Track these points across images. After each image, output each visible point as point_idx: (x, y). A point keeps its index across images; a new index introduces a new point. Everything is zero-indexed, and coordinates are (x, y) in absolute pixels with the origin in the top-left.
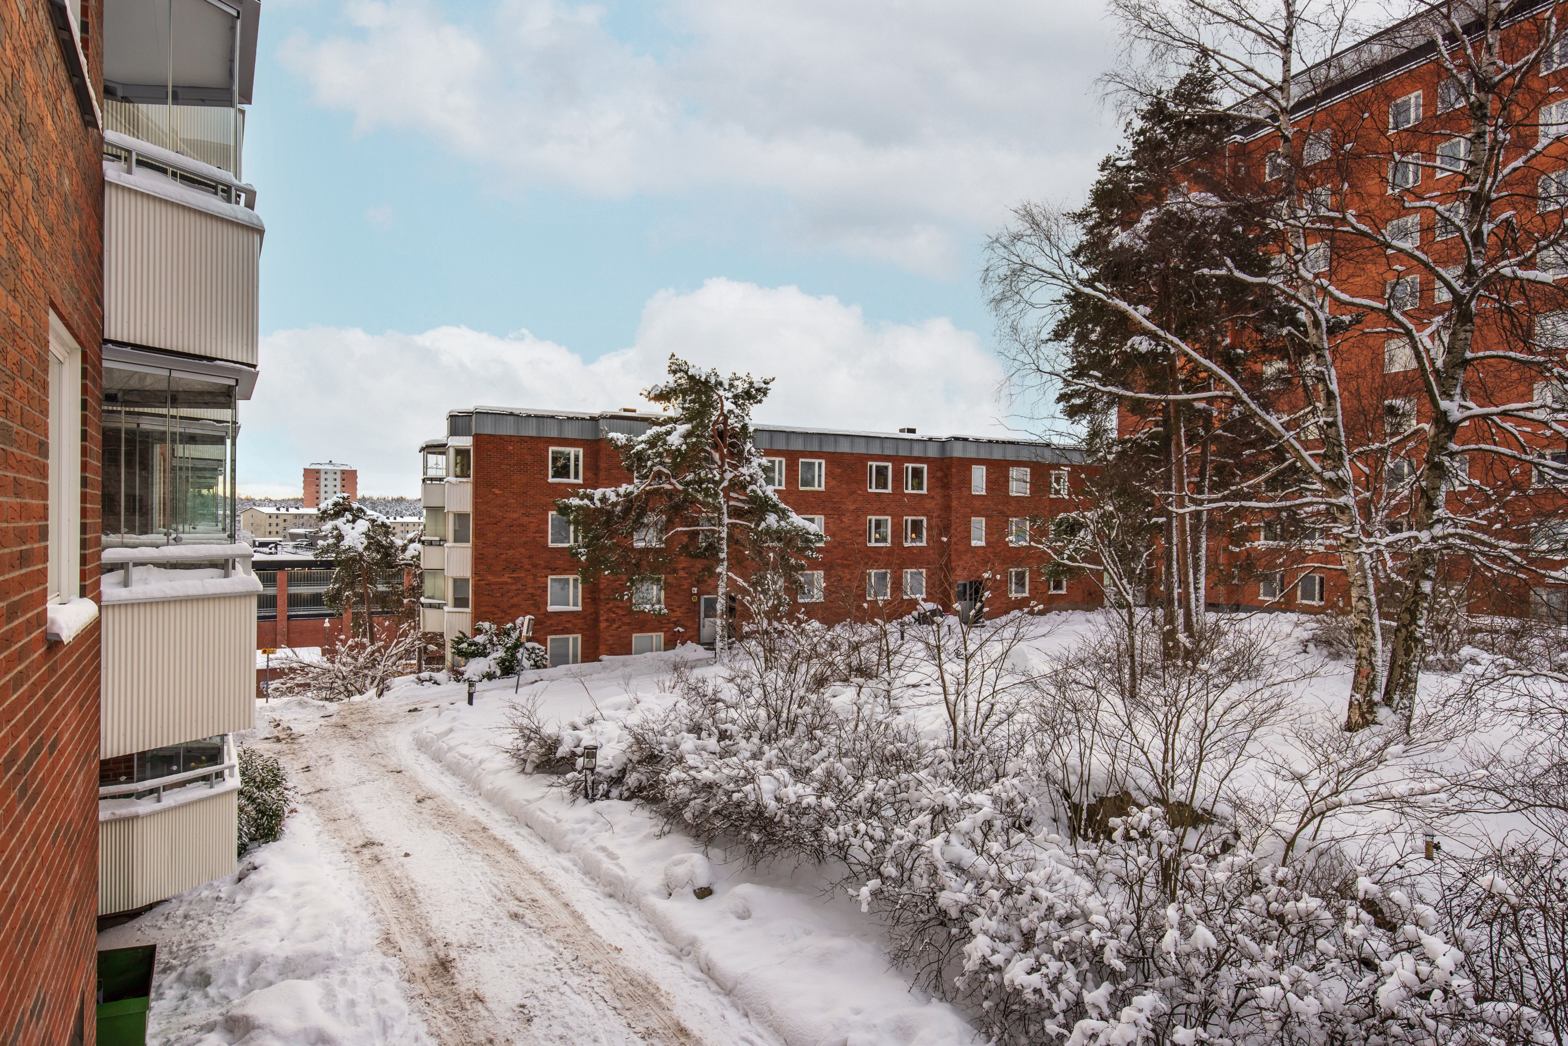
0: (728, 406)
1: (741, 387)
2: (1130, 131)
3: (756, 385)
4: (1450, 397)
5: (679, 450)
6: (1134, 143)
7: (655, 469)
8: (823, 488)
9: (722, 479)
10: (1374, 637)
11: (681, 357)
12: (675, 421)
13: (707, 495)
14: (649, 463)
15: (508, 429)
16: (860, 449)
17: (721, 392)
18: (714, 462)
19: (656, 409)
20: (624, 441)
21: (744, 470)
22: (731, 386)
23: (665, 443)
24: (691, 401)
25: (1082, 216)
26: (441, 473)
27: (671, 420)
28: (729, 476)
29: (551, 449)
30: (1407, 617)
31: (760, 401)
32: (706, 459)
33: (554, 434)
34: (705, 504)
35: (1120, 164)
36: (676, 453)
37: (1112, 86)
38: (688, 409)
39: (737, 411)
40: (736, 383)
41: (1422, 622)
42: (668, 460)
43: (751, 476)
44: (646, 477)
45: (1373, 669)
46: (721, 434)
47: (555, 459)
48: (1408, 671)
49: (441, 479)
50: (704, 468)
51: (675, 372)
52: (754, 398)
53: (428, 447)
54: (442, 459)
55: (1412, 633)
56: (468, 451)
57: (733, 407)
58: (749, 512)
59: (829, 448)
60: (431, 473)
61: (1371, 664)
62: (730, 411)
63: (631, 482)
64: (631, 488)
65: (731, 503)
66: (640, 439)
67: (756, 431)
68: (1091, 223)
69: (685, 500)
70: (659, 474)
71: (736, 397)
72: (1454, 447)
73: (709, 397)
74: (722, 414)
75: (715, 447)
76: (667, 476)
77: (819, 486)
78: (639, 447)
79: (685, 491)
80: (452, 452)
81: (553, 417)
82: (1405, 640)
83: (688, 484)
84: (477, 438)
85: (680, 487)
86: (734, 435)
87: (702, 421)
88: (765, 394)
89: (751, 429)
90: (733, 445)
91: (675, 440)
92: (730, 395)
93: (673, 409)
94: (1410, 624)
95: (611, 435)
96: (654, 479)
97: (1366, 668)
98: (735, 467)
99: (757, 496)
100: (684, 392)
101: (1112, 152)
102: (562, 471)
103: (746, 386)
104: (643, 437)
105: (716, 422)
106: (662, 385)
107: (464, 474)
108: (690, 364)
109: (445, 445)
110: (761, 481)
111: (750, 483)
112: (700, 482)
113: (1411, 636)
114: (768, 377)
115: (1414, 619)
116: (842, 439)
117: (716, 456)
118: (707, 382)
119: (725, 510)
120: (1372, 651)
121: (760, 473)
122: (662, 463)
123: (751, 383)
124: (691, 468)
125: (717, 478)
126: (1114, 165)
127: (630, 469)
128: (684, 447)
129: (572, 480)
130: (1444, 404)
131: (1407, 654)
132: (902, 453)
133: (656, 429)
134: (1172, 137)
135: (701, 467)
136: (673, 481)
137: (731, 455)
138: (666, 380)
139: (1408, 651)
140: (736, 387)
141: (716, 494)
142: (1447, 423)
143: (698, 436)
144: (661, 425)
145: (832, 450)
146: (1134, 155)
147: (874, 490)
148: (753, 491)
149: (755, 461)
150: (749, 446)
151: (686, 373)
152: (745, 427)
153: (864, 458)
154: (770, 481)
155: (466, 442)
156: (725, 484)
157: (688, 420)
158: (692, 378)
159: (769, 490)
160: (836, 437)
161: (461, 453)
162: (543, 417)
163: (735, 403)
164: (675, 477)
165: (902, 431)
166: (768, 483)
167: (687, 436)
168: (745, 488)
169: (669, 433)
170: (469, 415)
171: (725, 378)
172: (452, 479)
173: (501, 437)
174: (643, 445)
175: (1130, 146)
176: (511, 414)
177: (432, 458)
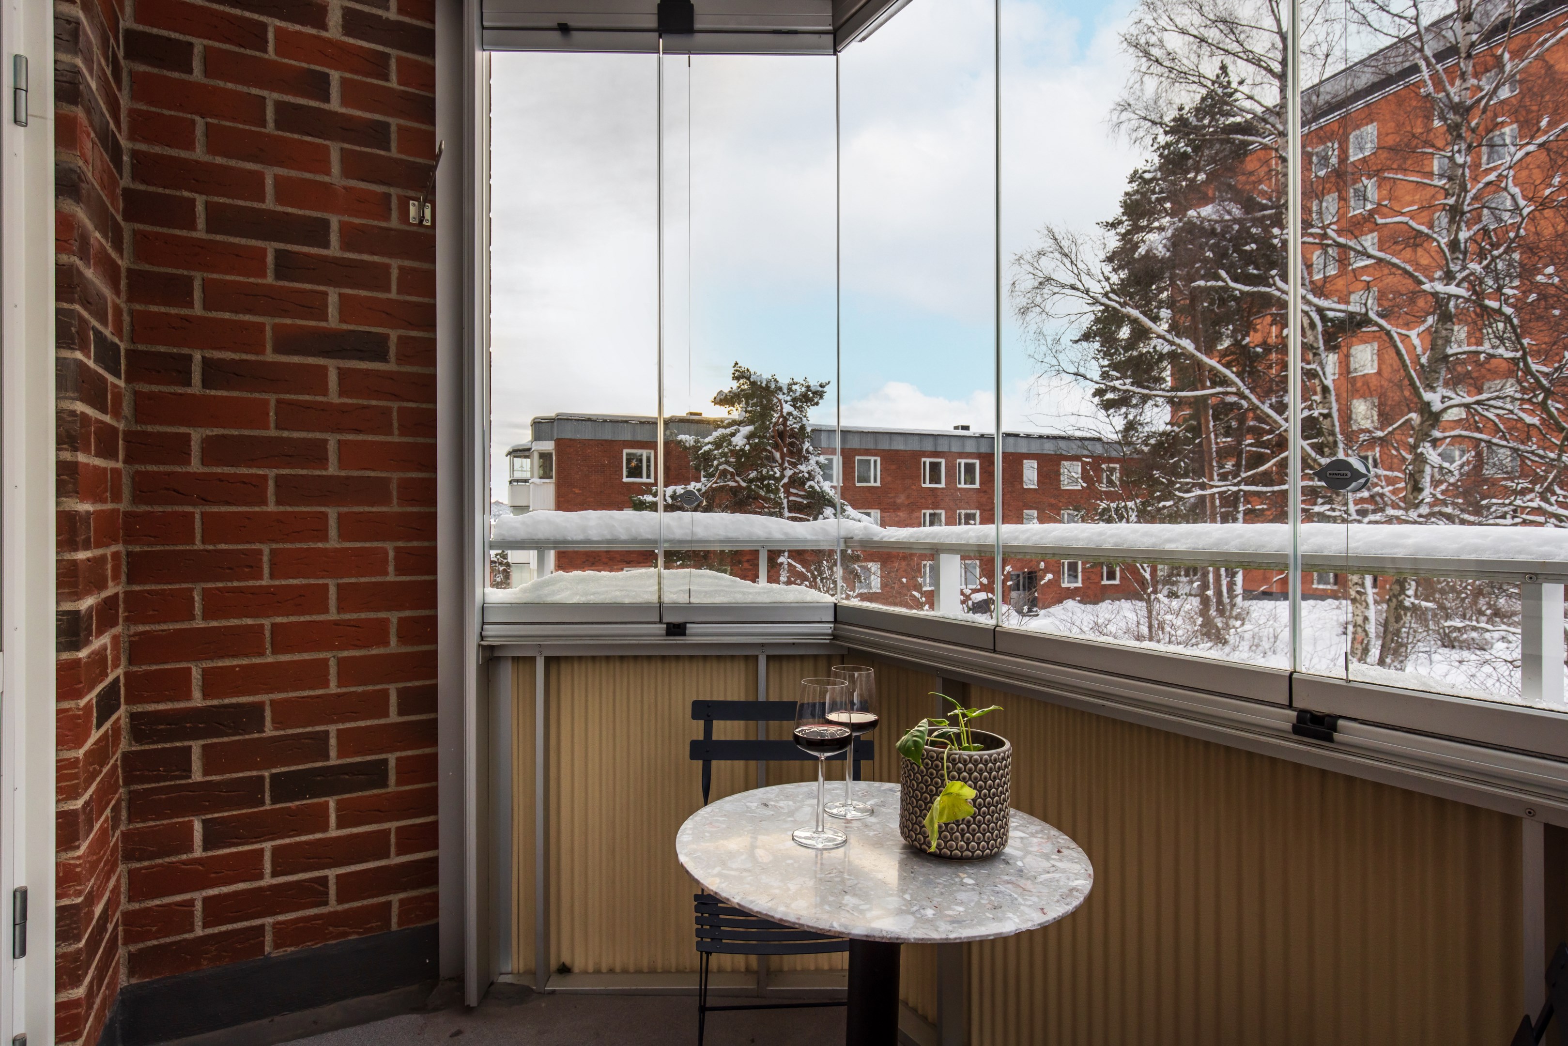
0: (787, 408)
1: (799, 390)
2: (1156, 146)
3: (813, 389)
4: (1433, 389)
5: (742, 450)
6: (1161, 155)
7: (721, 468)
8: (878, 484)
9: (782, 476)
10: (1367, 606)
11: (744, 365)
12: (739, 423)
13: (769, 491)
14: (715, 463)
15: (587, 433)
16: (914, 445)
17: (781, 396)
18: (775, 461)
19: (721, 413)
20: (692, 443)
21: (802, 468)
22: (790, 390)
23: (730, 443)
24: (754, 405)
25: (1113, 225)
26: (527, 475)
27: (734, 423)
28: (789, 473)
29: (625, 451)
30: (1397, 588)
31: (817, 404)
32: (767, 458)
33: (628, 437)
34: (766, 499)
35: (1147, 176)
36: (739, 454)
37: (1125, 116)
38: (750, 412)
39: (795, 413)
40: (794, 387)
41: (1410, 592)
42: (732, 460)
43: (809, 473)
44: (712, 475)
45: (1367, 635)
46: (781, 435)
47: (629, 461)
48: (1398, 637)
49: (526, 481)
50: (765, 466)
51: (737, 378)
52: (811, 400)
53: (515, 451)
54: (527, 462)
55: (1401, 602)
56: (551, 454)
57: (791, 409)
58: (808, 506)
59: (884, 445)
60: (517, 475)
61: (1365, 631)
62: (790, 414)
63: (698, 480)
64: (699, 485)
65: (791, 498)
66: (707, 440)
67: (813, 431)
68: (1123, 231)
69: (749, 497)
70: (724, 473)
71: (794, 400)
72: (1437, 434)
73: (770, 401)
74: (782, 416)
75: (776, 447)
76: (732, 474)
77: (875, 482)
78: (706, 448)
79: (749, 487)
80: (536, 456)
81: (627, 422)
82: (1396, 609)
83: (751, 481)
84: (559, 443)
85: (744, 484)
86: (793, 435)
87: (763, 423)
88: (821, 397)
89: (809, 429)
90: (792, 444)
91: (739, 441)
92: (789, 398)
93: (736, 412)
94: (1400, 595)
95: (682, 437)
96: (719, 477)
97: (1361, 635)
98: (795, 465)
99: (815, 491)
100: (748, 397)
101: (1141, 166)
102: (635, 472)
103: (804, 389)
104: (709, 439)
105: (776, 424)
106: (726, 390)
107: (546, 475)
108: (752, 372)
109: (529, 449)
110: (819, 478)
111: (808, 479)
112: (762, 479)
113: (1400, 605)
114: (824, 381)
115: (1403, 590)
116: (896, 437)
117: (777, 455)
118: (768, 387)
119: (785, 505)
120: (1366, 619)
121: (818, 470)
122: (727, 463)
123: (808, 387)
124: (754, 467)
125: (778, 475)
126: (1141, 177)
127: (697, 469)
128: (747, 447)
129: (644, 480)
130: (1427, 396)
131: (1397, 621)
132: (954, 449)
133: (720, 432)
134: (1196, 149)
135: (763, 466)
136: (738, 479)
137: (791, 454)
138: (730, 385)
139: (1398, 619)
140: (795, 392)
141: (778, 490)
142: (1431, 413)
143: (759, 437)
144: (725, 427)
145: (887, 447)
146: (1160, 168)
147: (928, 485)
148: (811, 487)
149: (813, 459)
150: (807, 445)
151: (748, 379)
152: (803, 428)
153: (917, 455)
154: (828, 477)
155: (548, 446)
156: (786, 480)
157: (750, 422)
158: (753, 384)
159: (826, 486)
160: (891, 435)
161: (545, 457)
162: (617, 422)
163: (794, 406)
164: (739, 475)
165: (956, 428)
166: (825, 480)
167: (749, 437)
168: (804, 484)
169: (733, 435)
170: (551, 421)
171: (784, 381)
172: (536, 480)
173: (580, 441)
174: (710, 446)
175: (1157, 160)
176: (589, 420)
177: (517, 461)
